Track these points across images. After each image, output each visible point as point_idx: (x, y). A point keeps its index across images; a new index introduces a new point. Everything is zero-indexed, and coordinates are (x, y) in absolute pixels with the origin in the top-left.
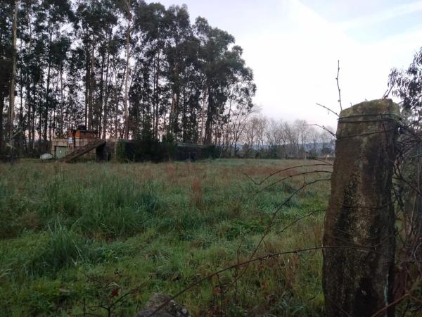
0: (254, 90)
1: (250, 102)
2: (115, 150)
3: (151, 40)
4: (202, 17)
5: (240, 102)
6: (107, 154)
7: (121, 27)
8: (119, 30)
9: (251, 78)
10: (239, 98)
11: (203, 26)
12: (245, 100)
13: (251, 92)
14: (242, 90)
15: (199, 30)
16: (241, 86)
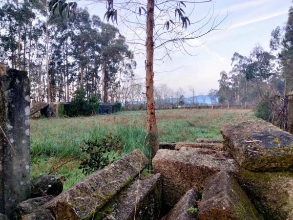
0: (135, 65)
1: (132, 73)
2: (57, 110)
3: (62, 31)
4: (96, 15)
5: (126, 73)
6: (51, 112)
7: (40, 21)
8: (38, 23)
9: (132, 57)
10: (124, 70)
11: (97, 21)
12: (129, 71)
13: (133, 67)
14: (127, 65)
15: (94, 24)
16: (126, 62)
